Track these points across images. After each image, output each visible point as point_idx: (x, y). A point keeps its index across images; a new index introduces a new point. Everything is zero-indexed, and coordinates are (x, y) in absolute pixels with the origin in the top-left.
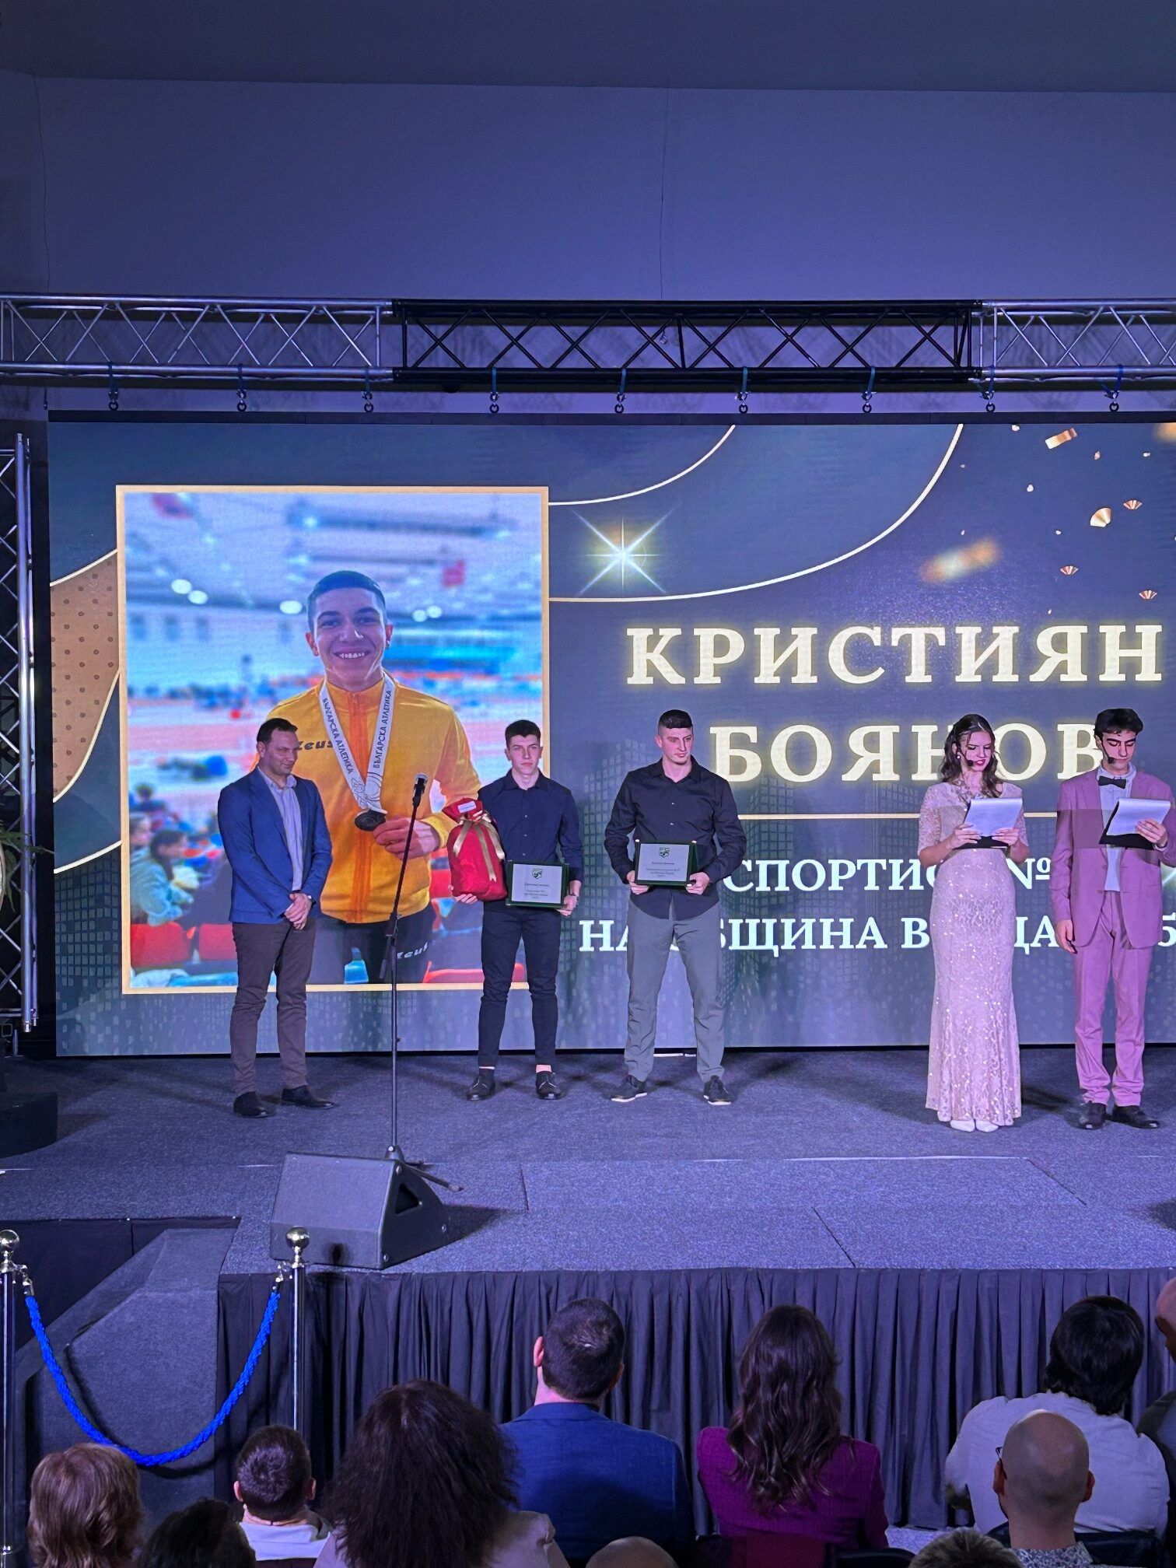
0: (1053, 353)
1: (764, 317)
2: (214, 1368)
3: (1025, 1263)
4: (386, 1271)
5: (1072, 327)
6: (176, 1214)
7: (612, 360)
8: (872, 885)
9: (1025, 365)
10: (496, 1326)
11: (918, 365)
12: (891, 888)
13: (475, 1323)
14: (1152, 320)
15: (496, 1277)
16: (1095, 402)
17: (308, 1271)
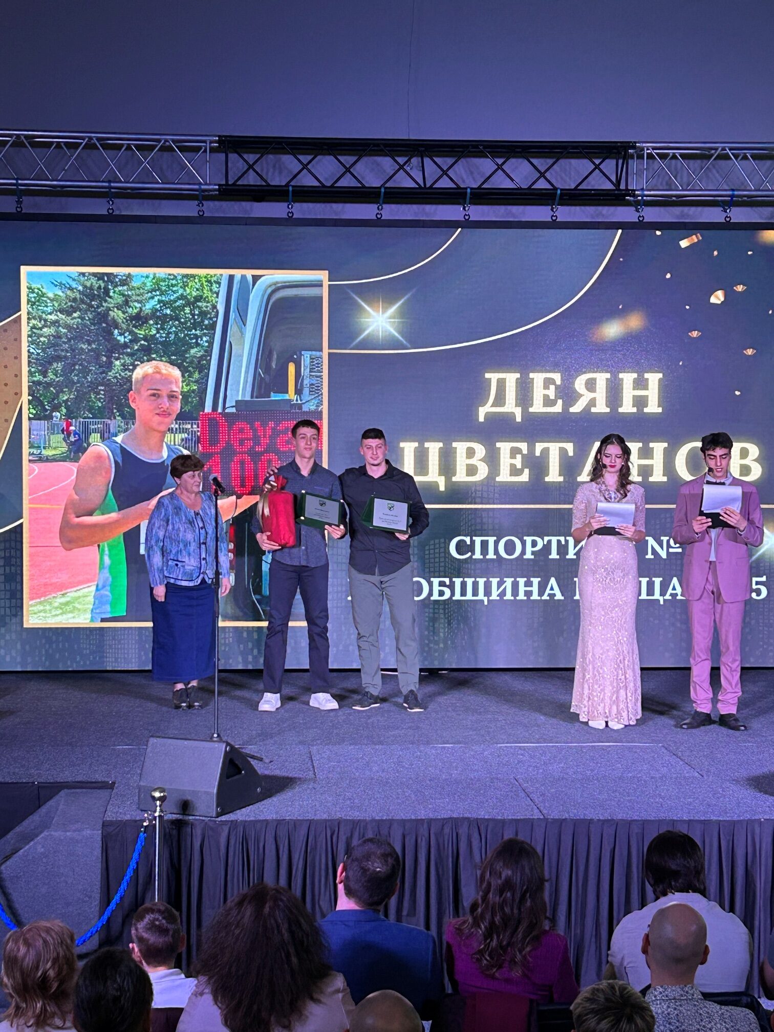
0: (685, 179)
1: (482, 152)
2: (98, 884)
3: (662, 816)
4: (219, 819)
5: (699, 161)
6: (70, 779)
7: (373, 181)
8: (554, 555)
9: (665, 188)
10: (296, 857)
11: (589, 188)
12: (568, 557)
13: (281, 856)
14: (754, 157)
15: (296, 824)
16: (715, 215)
17: (166, 818)
